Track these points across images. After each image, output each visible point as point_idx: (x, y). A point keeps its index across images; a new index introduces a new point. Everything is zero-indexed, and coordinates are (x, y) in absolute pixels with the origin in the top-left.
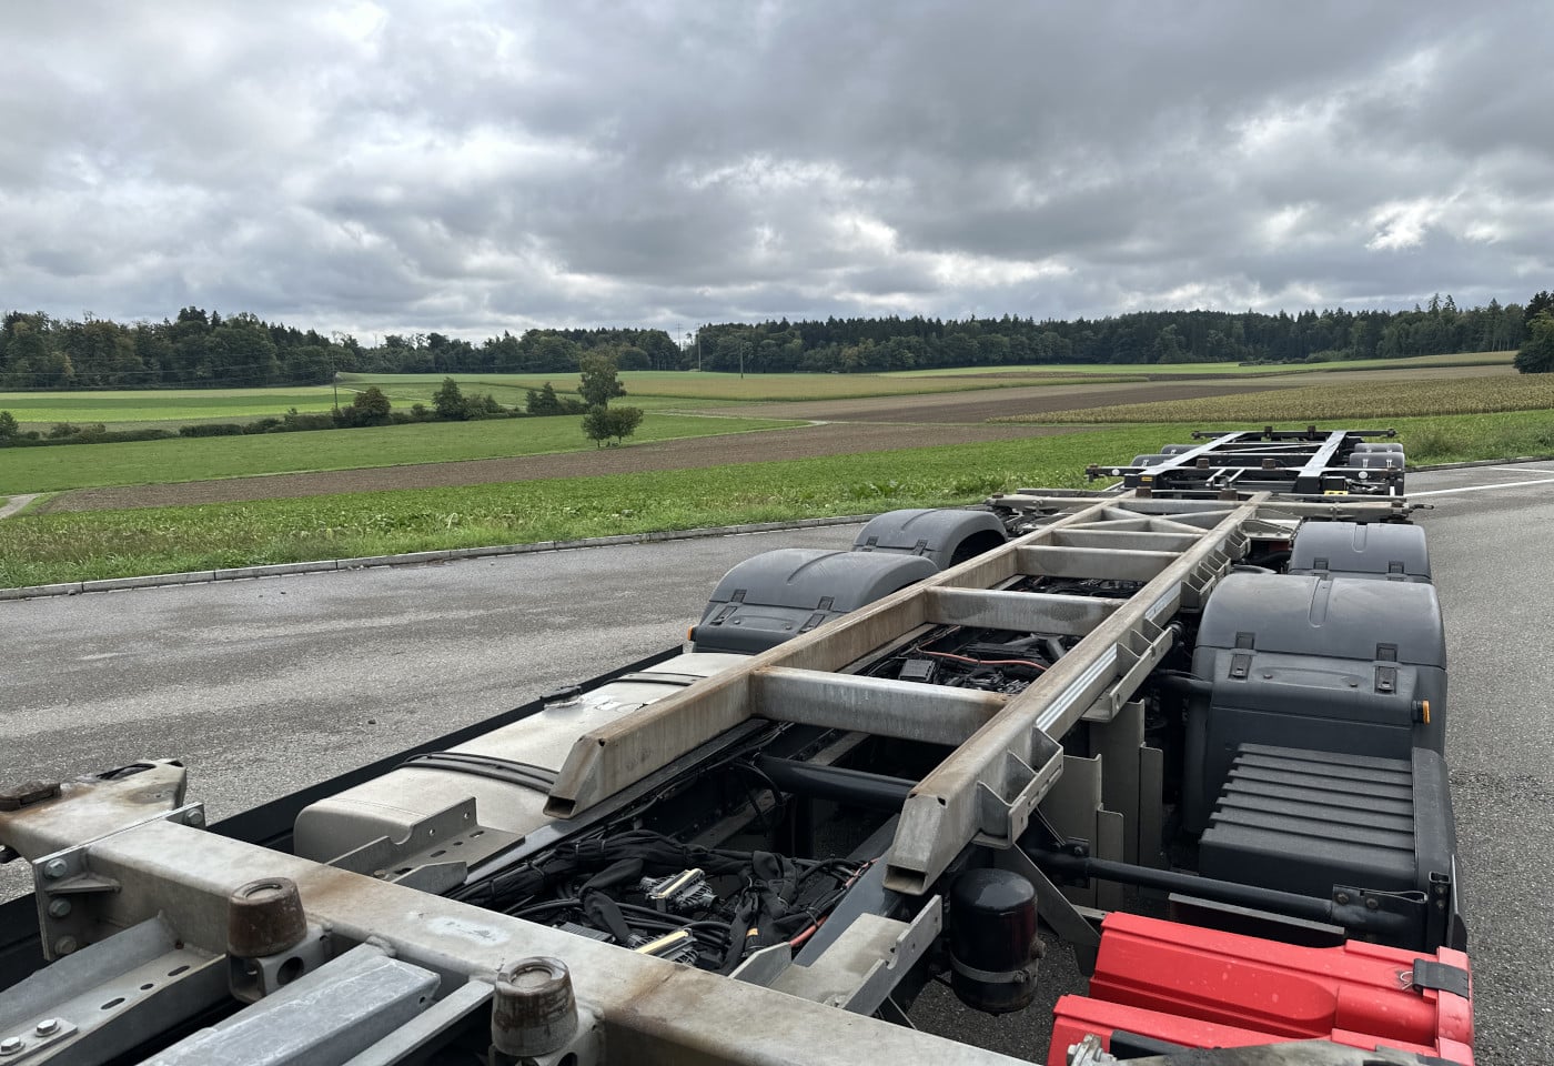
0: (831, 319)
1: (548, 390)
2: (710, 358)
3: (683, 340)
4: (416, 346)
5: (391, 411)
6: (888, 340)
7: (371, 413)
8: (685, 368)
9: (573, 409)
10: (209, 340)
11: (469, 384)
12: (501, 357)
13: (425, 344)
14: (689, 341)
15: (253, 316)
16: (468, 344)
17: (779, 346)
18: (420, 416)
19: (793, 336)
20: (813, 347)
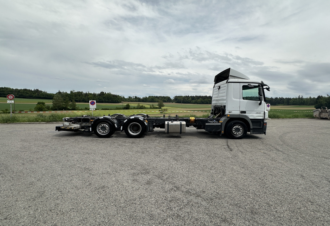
0: (196, 96)
1: (153, 105)
2: (176, 101)
3: (172, 98)
4: (133, 98)
5: (130, 107)
6: (205, 99)
7: (127, 108)
8: (172, 102)
9: (157, 108)
10: (104, 96)
11: (141, 104)
12: (145, 100)
13: (134, 98)
14: (173, 98)
15: (110, 93)
16: (140, 98)
17: (187, 99)
18: (134, 108)
19: (190, 98)
20: (193, 100)
